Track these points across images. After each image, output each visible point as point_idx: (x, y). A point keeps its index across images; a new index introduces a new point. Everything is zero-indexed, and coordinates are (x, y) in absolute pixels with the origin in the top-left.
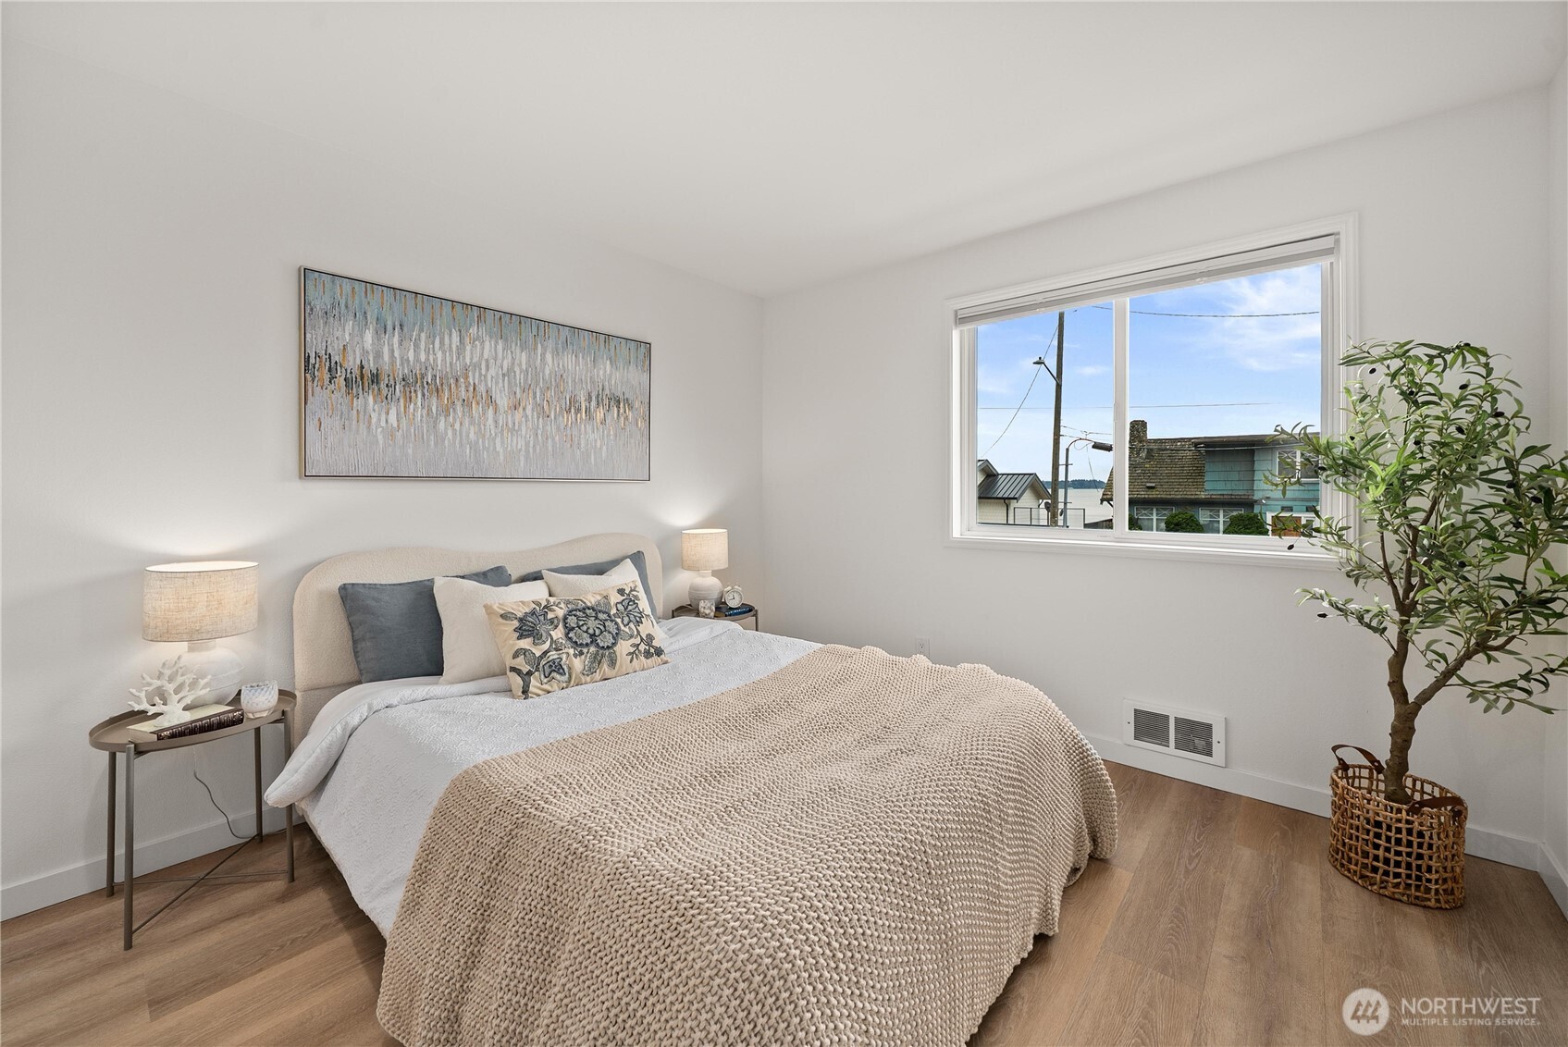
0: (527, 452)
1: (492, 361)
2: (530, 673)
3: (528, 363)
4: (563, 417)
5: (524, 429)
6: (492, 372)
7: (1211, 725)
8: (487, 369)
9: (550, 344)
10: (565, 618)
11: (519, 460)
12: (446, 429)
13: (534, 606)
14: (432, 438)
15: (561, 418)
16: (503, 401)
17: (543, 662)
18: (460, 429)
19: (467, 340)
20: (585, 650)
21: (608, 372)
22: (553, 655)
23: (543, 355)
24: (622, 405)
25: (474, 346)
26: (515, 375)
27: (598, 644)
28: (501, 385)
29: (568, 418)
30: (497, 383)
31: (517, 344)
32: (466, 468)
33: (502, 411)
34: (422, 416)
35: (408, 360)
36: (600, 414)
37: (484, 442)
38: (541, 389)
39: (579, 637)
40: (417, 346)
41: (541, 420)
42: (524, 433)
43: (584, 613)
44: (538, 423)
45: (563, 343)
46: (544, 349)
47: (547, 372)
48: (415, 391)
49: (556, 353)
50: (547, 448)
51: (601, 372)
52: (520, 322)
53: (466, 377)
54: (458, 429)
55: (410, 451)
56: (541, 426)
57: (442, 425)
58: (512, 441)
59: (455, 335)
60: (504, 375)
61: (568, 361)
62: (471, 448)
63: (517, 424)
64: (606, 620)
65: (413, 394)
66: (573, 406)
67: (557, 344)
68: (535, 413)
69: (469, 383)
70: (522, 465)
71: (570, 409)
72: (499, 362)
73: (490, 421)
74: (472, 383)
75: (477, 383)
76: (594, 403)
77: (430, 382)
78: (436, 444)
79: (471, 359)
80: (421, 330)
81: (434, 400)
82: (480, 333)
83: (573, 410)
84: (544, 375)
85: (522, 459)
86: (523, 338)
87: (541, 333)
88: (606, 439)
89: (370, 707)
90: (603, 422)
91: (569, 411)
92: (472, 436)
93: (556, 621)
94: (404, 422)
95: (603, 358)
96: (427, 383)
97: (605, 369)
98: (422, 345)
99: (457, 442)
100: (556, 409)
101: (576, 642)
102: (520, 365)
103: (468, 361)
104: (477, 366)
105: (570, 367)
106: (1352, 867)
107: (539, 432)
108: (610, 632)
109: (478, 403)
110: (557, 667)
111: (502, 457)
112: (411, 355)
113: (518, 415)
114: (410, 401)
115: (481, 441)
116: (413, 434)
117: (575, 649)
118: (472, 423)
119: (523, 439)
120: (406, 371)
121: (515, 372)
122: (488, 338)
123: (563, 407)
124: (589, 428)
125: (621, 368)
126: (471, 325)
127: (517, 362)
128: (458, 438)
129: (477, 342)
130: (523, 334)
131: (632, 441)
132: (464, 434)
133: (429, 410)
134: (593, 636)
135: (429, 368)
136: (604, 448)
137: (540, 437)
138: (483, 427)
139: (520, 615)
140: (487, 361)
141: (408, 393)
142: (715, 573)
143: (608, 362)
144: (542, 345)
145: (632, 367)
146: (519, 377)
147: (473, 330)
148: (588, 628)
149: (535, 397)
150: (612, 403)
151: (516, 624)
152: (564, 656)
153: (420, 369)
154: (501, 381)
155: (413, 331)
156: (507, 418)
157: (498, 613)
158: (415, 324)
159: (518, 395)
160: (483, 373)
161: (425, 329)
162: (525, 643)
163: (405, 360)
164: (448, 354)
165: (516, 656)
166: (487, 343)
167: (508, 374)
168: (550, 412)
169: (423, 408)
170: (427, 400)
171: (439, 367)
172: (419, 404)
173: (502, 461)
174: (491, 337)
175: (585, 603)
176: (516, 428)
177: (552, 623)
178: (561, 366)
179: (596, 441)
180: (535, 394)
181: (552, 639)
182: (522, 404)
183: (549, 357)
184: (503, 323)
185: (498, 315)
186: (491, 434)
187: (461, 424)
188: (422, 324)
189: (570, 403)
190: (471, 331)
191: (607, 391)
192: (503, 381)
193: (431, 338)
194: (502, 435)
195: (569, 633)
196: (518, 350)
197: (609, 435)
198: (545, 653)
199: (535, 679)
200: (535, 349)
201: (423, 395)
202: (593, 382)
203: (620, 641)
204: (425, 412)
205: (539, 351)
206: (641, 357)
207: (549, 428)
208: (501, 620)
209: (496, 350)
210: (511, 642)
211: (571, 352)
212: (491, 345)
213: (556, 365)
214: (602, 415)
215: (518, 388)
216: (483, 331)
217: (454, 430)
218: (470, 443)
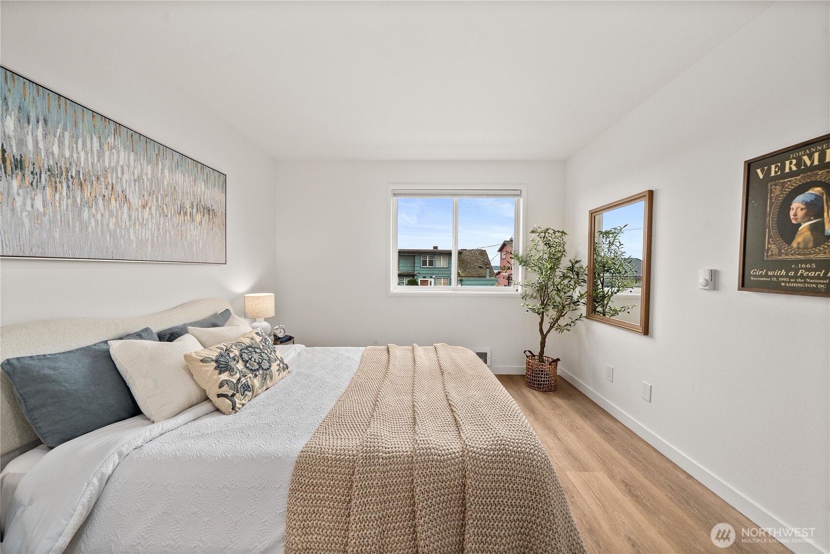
0: (153, 241)
1: (126, 168)
2: (233, 395)
3: (152, 173)
4: (176, 218)
5: (150, 223)
6: (126, 176)
7: (486, 353)
8: (123, 173)
9: (167, 162)
10: (241, 356)
11: (147, 247)
12: (89, 218)
13: (220, 351)
14: (77, 224)
15: (175, 218)
16: (135, 201)
17: (239, 386)
18: (102, 220)
19: (106, 147)
20: (257, 373)
21: (203, 190)
22: (243, 380)
23: (163, 170)
24: (211, 213)
25: (111, 153)
26: (143, 182)
27: (262, 368)
28: (133, 187)
29: (179, 219)
30: (130, 186)
31: (144, 159)
32: (107, 252)
33: (134, 208)
34: (67, 205)
35: (52, 153)
36: (198, 218)
37: (121, 232)
38: (161, 195)
39: (252, 365)
40: (61, 143)
41: (162, 218)
42: (150, 226)
43: (248, 350)
44: (160, 220)
45: (175, 164)
46: (163, 166)
47: (166, 183)
48: (60, 182)
49: (171, 170)
50: (166, 239)
51: (199, 189)
52: (146, 142)
53: (106, 178)
54: (100, 219)
55: (57, 235)
56: (162, 223)
57: (85, 215)
58: (142, 232)
59: (95, 140)
60: (135, 180)
61: (179, 177)
62: (110, 236)
63: (145, 219)
64: (261, 353)
65: (58, 185)
66: (182, 210)
67: (171, 164)
68: (158, 213)
69: (108, 183)
70: (149, 250)
71: (180, 212)
72: (131, 169)
73: (125, 216)
74: (111, 183)
75: (114, 183)
76: (195, 210)
77: (74, 176)
78: (81, 230)
79: (110, 163)
80: (65, 129)
81: (78, 193)
82: (116, 143)
83: (182, 213)
84: (163, 184)
85: (149, 246)
86: (149, 155)
87: (161, 154)
88: (202, 235)
89: (120, 454)
90: (200, 223)
91: (180, 214)
92: (111, 226)
93: (237, 358)
94: (50, 209)
95: (200, 179)
96: (72, 177)
97: (201, 187)
98: (67, 143)
99: (99, 229)
100: (171, 211)
101: (251, 369)
102: (147, 175)
103: (107, 164)
104: (114, 169)
105: (180, 183)
106: (535, 386)
107: (161, 227)
108: (266, 360)
109: (116, 200)
110: (247, 388)
111: (134, 244)
112: (56, 149)
113: (147, 212)
114: (56, 190)
115: (118, 230)
116: (59, 220)
117: (252, 373)
118: (111, 215)
119: (150, 231)
120: (51, 163)
121: (143, 180)
122: (122, 149)
123: (176, 210)
124: (192, 227)
125: (210, 188)
126: (109, 135)
127: (144, 172)
128: (100, 227)
129: (114, 150)
130: (149, 151)
131: (217, 238)
132: (105, 224)
133: (75, 201)
134: (259, 363)
135: (73, 164)
136: (201, 241)
137: (161, 231)
138: (119, 219)
139: (214, 358)
140: (122, 167)
141: (53, 183)
142: (266, 320)
143: (203, 183)
144: (162, 163)
145: (216, 189)
146: (147, 183)
147: (111, 140)
148: (255, 359)
149: (157, 201)
150: (205, 211)
151: (214, 364)
152: (249, 379)
153: (65, 163)
154: (133, 185)
155: (57, 128)
156: (138, 214)
157: (198, 359)
158: (58, 122)
159: (146, 197)
160: (119, 175)
161: (69, 128)
162: (225, 376)
163: (51, 154)
164: (89, 155)
165: (221, 386)
166: (122, 153)
167: (137, 180)
168: (168, 213)
169: (68, 198)
170: (71, 192)
171: (82, 165)
172: (64, 193)
173: (134, 247)
174: (125, 148)
175: (245, 344)
176: (145, 222)
177: (235, 360)
178: (174, 180)
179: (196, 236)
180: (157, 198)
181: (239, 370)
182: (149, 205)
183: (166, 172)
184: (134, 140)
185: (130, 132)
186: (126, 226)
187: (102, 215)
188: (65, 124)
189: (181, 208)
190: (109, 140)
191: (202, 203)
192: (135, 185)
193: (75, 137)
194: (135, 227)
195: (246, 365)
196: (145, 163)
197: (203, 233)
198: (239, 380)
199: (237, 398)
200: (157, 165)
201: (68, 187)
202: (194, 195)
203: (272, 364)
204: (70, 201)
205: (160, 166)
206: (221, 183)
207: (167, 224)
208: (202, 364)
209: (129, 160)
210: (215, 377)
211: (180, 171)
212: (125, 154)
213: (171, 179)
214: (200, 219)
215: (146, 192)
216: (118, 142)
217: (97, 221)
218: (109, 231)
